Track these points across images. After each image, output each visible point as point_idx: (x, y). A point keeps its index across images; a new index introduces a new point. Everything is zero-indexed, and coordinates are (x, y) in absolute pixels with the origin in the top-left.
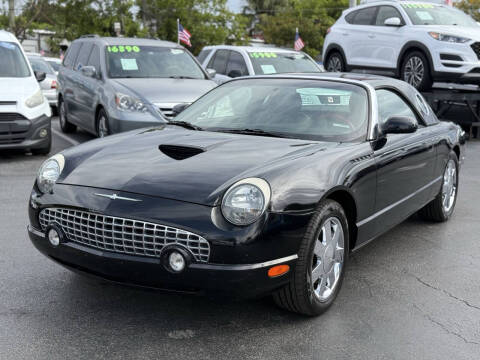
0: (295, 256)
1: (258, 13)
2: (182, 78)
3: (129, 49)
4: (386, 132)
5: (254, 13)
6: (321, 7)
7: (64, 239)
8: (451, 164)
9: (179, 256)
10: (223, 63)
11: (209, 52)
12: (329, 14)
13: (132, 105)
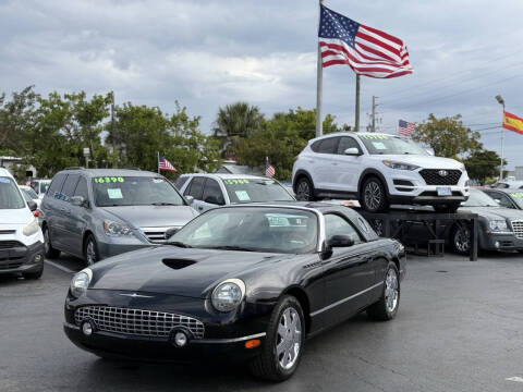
0: (264, 334)
1: (229, 135)
4: (331, 246)
5: (226, 135)
6: (292, 129)
8: (392, 272)
9: (183, 335)
10: (199, 188)
11: (185, 180)
12: (300, 136)
13: (119, 230)
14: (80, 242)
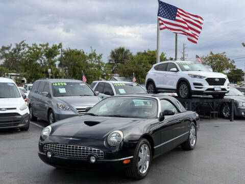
0: (132, 157)
1: (116, 63)
2: (85, 95)
3: (59, 84)
4: (164, 115)
5: (114, 62)
6: (146, 59)
7: (53, 155)
9: (94, 157)
10: (102, 88)
11: (95, 83)
12: (149, 63)
13: (64, 108)
14: (46, 114)
